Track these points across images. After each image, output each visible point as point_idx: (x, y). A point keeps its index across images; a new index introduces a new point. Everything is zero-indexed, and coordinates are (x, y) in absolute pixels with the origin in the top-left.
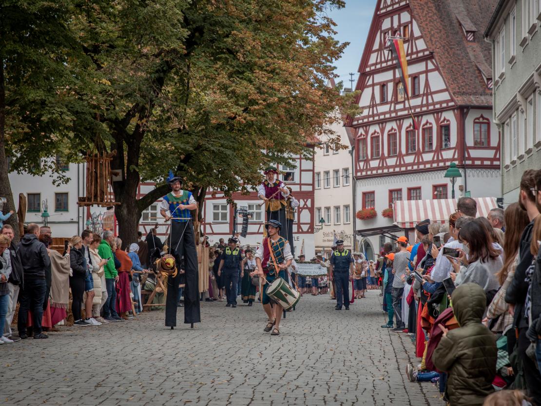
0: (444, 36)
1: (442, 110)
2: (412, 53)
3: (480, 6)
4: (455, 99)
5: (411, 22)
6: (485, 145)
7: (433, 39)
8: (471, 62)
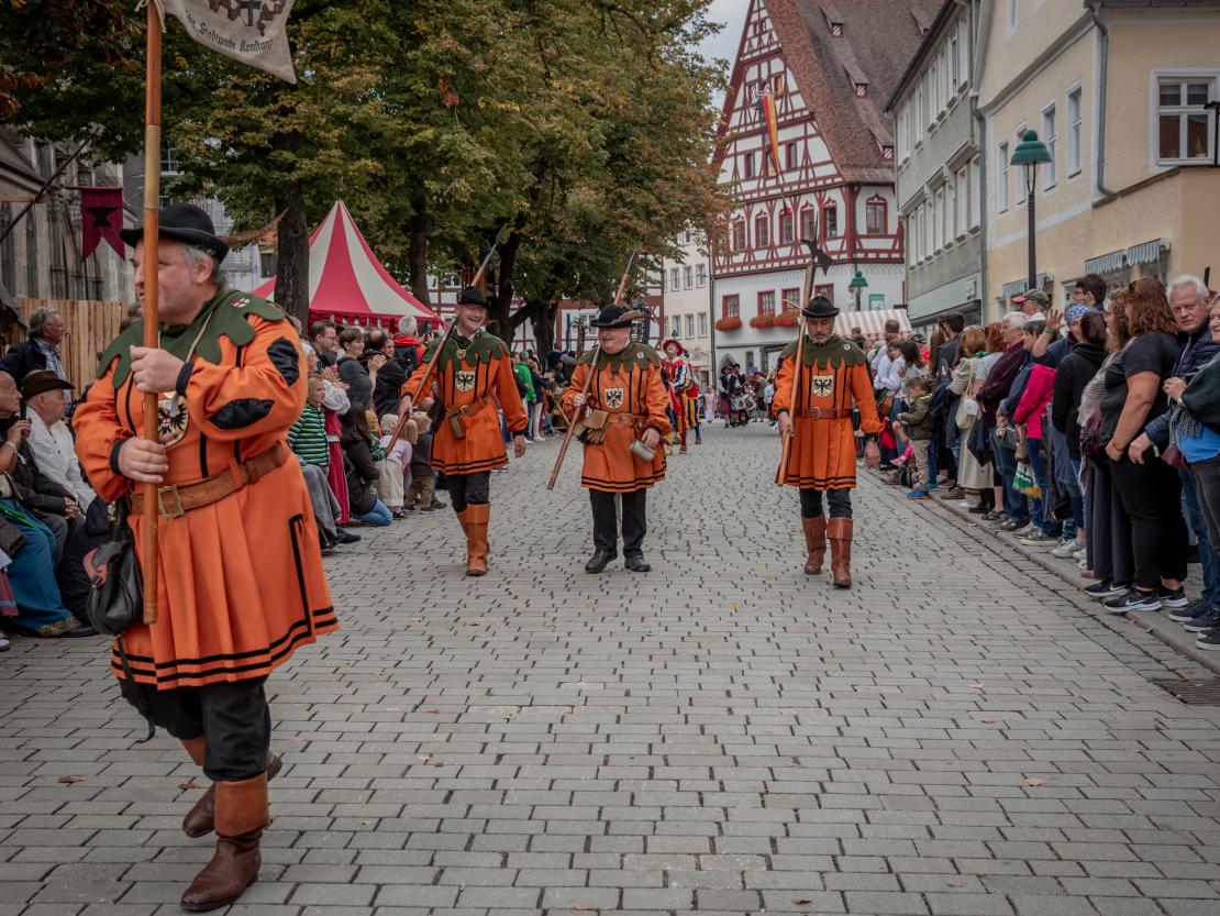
0: (828, 91)
1: (826, 188)
2: (787, 113)
3: (872, 50)
4: (843, 173)
5: (785, 72)
6: (882, 232)
7: (813, 94)
8: (862, 125)
